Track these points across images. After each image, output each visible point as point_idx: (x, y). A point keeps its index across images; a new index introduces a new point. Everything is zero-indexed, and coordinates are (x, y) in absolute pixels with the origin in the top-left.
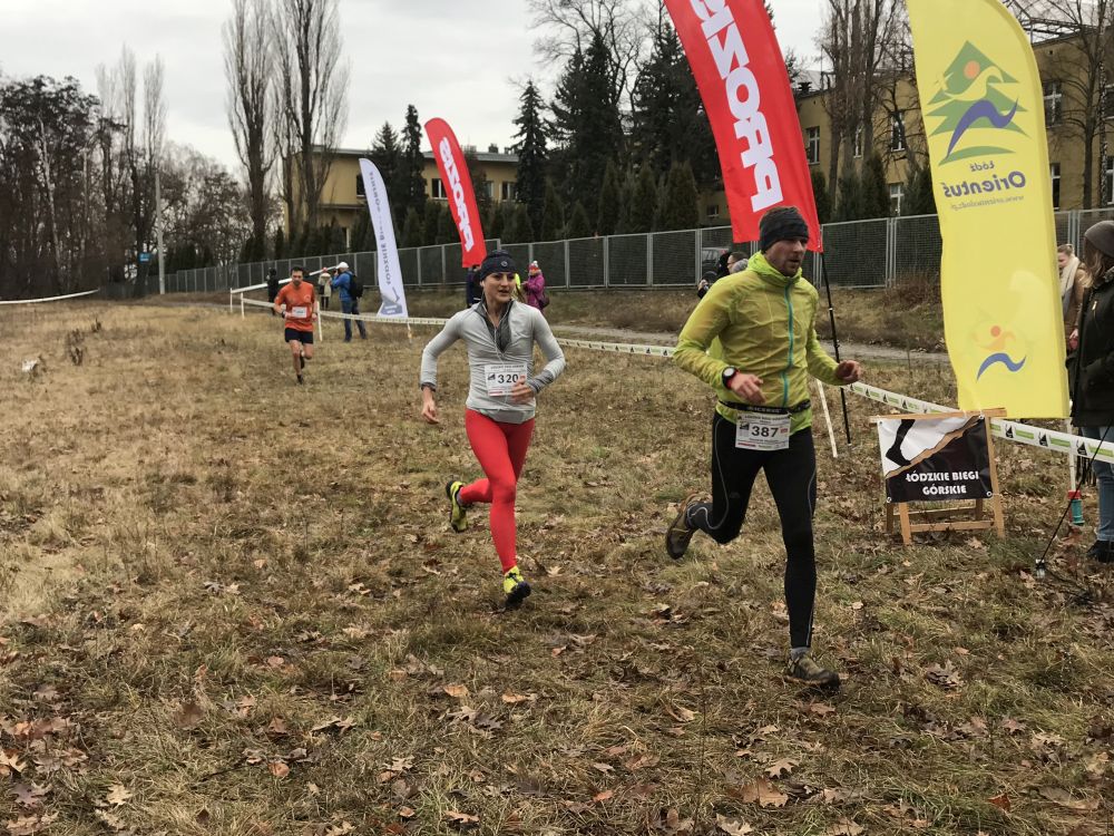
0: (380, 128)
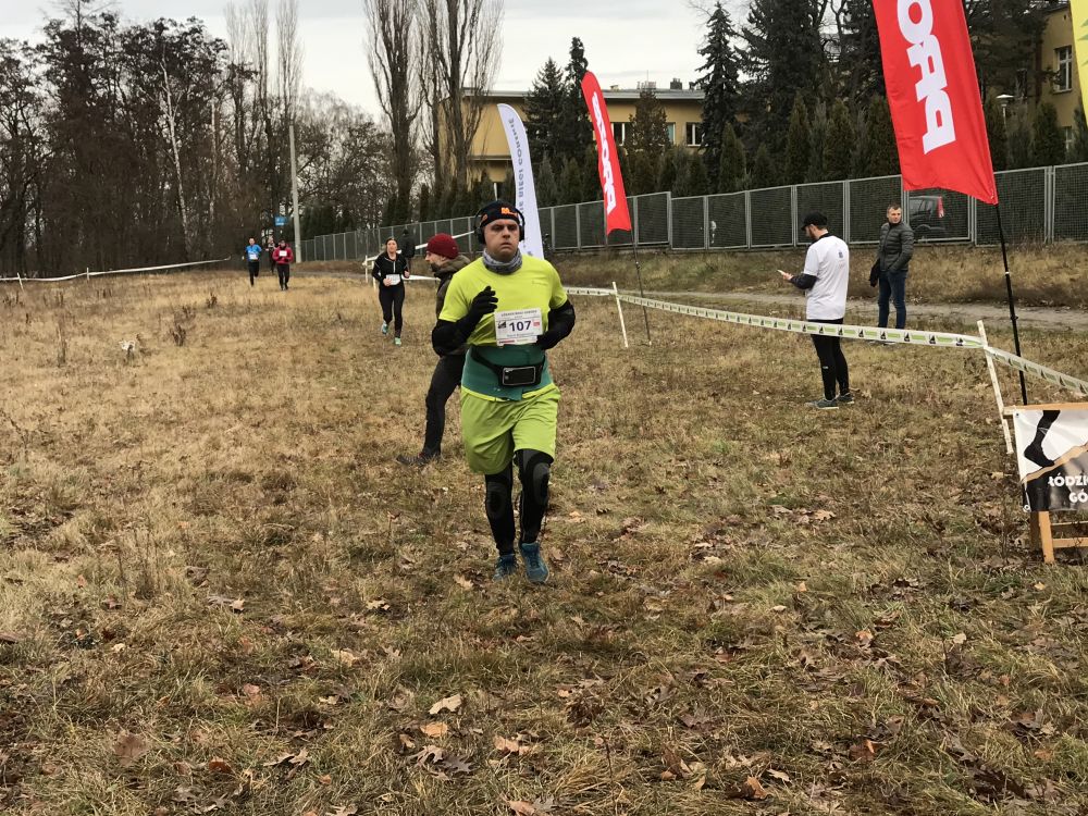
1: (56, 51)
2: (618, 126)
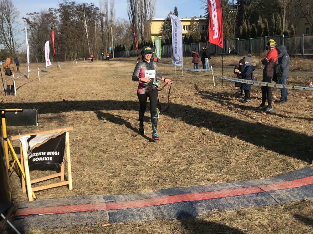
1: (61, 10)
2: (187, 26)
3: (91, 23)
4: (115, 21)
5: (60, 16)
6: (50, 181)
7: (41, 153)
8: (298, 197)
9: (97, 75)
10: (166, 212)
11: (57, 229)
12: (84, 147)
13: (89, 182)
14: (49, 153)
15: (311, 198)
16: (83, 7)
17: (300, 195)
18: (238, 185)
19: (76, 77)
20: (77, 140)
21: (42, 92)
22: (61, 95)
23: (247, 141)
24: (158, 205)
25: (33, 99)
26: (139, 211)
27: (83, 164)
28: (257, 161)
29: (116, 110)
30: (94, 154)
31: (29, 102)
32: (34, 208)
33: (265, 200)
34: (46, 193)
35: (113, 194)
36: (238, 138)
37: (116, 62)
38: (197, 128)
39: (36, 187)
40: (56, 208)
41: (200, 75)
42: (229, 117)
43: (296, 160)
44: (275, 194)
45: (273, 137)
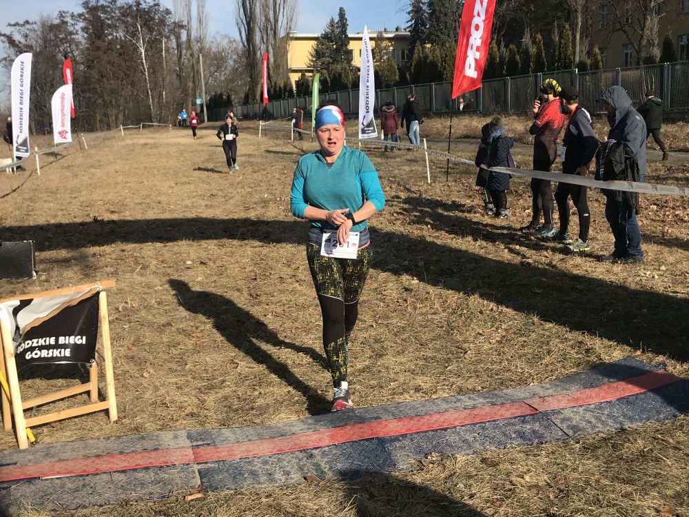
0: (328, 21)
1: (87, 16)
3: (153, 45)
4: (209, 39)
5: (83, 29)
6: (66, 403)
7: (44, 339)
8: (610, 422)
9: (170, 162)
10: (327, 463)
11: (85, 510)
12: (143, 325)
13: (154, 403)
14: (62, 340)
15: (638, 423)
16: (135, 9)
17: (615, 419)
18: (482, 400)
19: (122, 166)
20: (125, 309)
21: (46, 201)
22: (89, 209)
23: (499, 302)
24: (308, 449)
25: (25, 217)
26: (266, 463)
27: (141, 363)
28: (522, 345)
29: (213, 239)
30: (165, 339)
31: (16, 224)
32: (31, 464)
33: (541, 431)
34: (57, 430)
35: (208, 426)
36: (481, 296)
37: (211, 131)
38: (393, 278)
39: (35, 416)
40: (80, 463)
41: (398, 160)
42: (461, 251)
43: (606, 341)
44: (562, 416)
45: (555, 293)
